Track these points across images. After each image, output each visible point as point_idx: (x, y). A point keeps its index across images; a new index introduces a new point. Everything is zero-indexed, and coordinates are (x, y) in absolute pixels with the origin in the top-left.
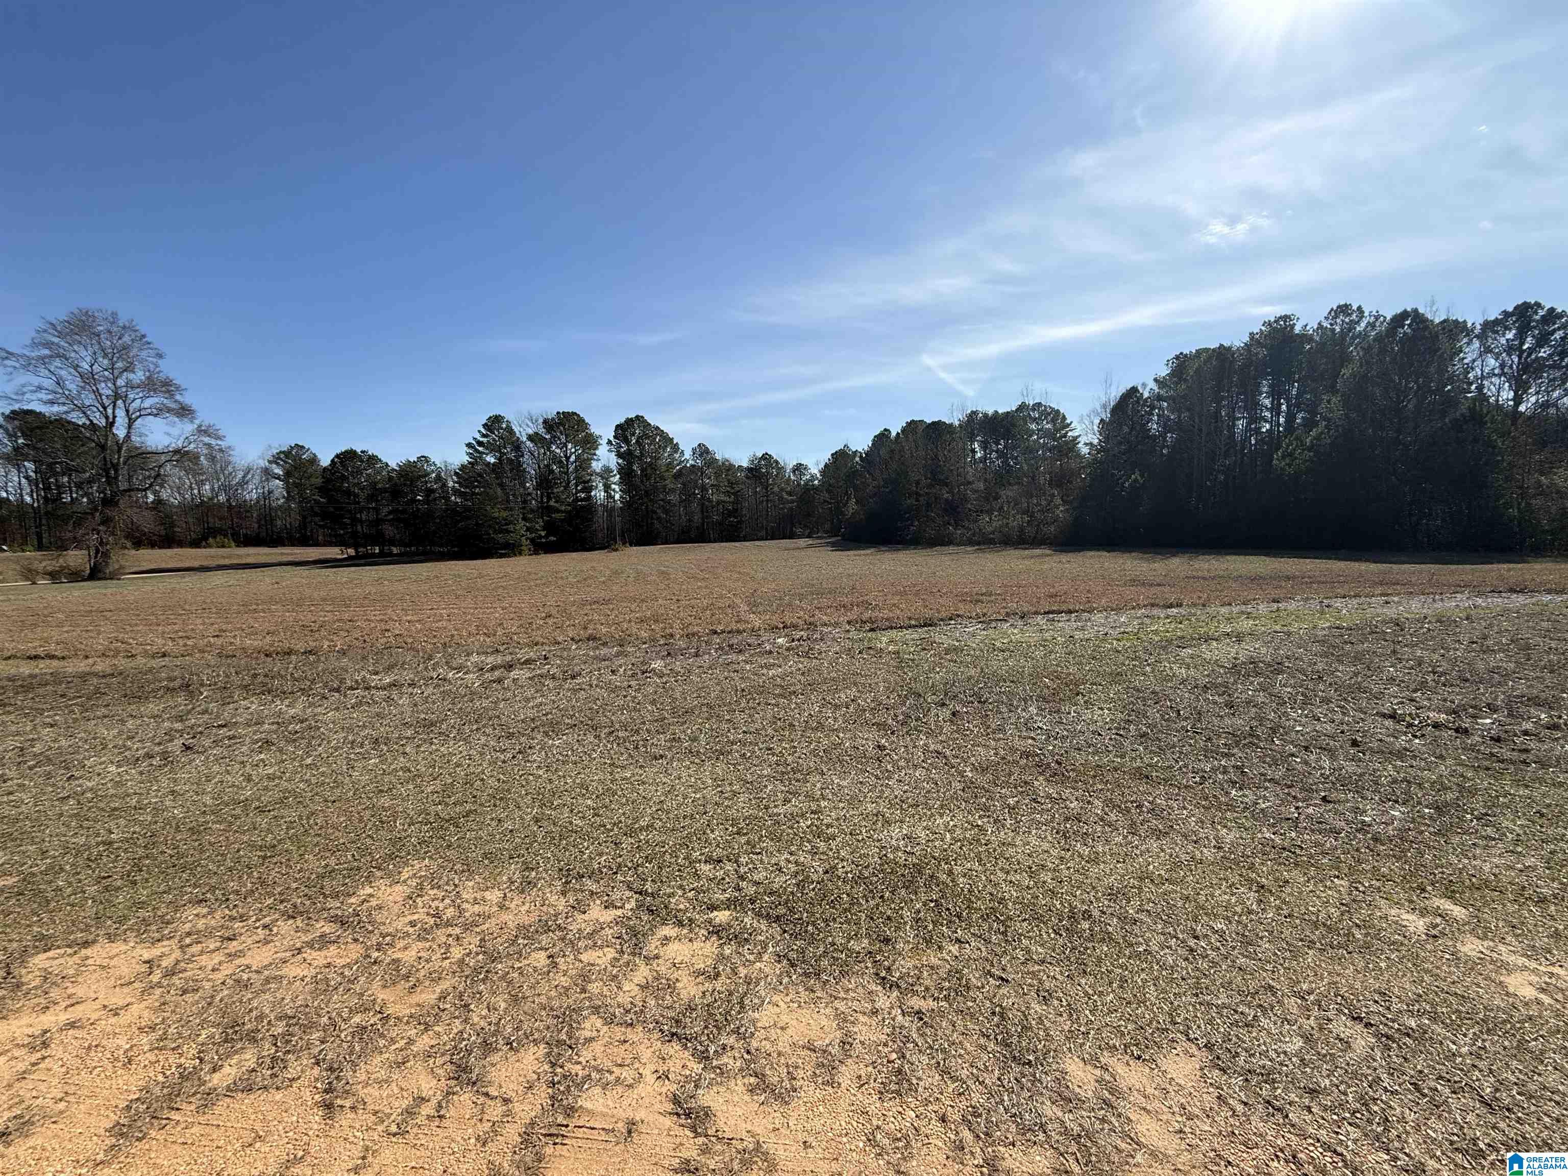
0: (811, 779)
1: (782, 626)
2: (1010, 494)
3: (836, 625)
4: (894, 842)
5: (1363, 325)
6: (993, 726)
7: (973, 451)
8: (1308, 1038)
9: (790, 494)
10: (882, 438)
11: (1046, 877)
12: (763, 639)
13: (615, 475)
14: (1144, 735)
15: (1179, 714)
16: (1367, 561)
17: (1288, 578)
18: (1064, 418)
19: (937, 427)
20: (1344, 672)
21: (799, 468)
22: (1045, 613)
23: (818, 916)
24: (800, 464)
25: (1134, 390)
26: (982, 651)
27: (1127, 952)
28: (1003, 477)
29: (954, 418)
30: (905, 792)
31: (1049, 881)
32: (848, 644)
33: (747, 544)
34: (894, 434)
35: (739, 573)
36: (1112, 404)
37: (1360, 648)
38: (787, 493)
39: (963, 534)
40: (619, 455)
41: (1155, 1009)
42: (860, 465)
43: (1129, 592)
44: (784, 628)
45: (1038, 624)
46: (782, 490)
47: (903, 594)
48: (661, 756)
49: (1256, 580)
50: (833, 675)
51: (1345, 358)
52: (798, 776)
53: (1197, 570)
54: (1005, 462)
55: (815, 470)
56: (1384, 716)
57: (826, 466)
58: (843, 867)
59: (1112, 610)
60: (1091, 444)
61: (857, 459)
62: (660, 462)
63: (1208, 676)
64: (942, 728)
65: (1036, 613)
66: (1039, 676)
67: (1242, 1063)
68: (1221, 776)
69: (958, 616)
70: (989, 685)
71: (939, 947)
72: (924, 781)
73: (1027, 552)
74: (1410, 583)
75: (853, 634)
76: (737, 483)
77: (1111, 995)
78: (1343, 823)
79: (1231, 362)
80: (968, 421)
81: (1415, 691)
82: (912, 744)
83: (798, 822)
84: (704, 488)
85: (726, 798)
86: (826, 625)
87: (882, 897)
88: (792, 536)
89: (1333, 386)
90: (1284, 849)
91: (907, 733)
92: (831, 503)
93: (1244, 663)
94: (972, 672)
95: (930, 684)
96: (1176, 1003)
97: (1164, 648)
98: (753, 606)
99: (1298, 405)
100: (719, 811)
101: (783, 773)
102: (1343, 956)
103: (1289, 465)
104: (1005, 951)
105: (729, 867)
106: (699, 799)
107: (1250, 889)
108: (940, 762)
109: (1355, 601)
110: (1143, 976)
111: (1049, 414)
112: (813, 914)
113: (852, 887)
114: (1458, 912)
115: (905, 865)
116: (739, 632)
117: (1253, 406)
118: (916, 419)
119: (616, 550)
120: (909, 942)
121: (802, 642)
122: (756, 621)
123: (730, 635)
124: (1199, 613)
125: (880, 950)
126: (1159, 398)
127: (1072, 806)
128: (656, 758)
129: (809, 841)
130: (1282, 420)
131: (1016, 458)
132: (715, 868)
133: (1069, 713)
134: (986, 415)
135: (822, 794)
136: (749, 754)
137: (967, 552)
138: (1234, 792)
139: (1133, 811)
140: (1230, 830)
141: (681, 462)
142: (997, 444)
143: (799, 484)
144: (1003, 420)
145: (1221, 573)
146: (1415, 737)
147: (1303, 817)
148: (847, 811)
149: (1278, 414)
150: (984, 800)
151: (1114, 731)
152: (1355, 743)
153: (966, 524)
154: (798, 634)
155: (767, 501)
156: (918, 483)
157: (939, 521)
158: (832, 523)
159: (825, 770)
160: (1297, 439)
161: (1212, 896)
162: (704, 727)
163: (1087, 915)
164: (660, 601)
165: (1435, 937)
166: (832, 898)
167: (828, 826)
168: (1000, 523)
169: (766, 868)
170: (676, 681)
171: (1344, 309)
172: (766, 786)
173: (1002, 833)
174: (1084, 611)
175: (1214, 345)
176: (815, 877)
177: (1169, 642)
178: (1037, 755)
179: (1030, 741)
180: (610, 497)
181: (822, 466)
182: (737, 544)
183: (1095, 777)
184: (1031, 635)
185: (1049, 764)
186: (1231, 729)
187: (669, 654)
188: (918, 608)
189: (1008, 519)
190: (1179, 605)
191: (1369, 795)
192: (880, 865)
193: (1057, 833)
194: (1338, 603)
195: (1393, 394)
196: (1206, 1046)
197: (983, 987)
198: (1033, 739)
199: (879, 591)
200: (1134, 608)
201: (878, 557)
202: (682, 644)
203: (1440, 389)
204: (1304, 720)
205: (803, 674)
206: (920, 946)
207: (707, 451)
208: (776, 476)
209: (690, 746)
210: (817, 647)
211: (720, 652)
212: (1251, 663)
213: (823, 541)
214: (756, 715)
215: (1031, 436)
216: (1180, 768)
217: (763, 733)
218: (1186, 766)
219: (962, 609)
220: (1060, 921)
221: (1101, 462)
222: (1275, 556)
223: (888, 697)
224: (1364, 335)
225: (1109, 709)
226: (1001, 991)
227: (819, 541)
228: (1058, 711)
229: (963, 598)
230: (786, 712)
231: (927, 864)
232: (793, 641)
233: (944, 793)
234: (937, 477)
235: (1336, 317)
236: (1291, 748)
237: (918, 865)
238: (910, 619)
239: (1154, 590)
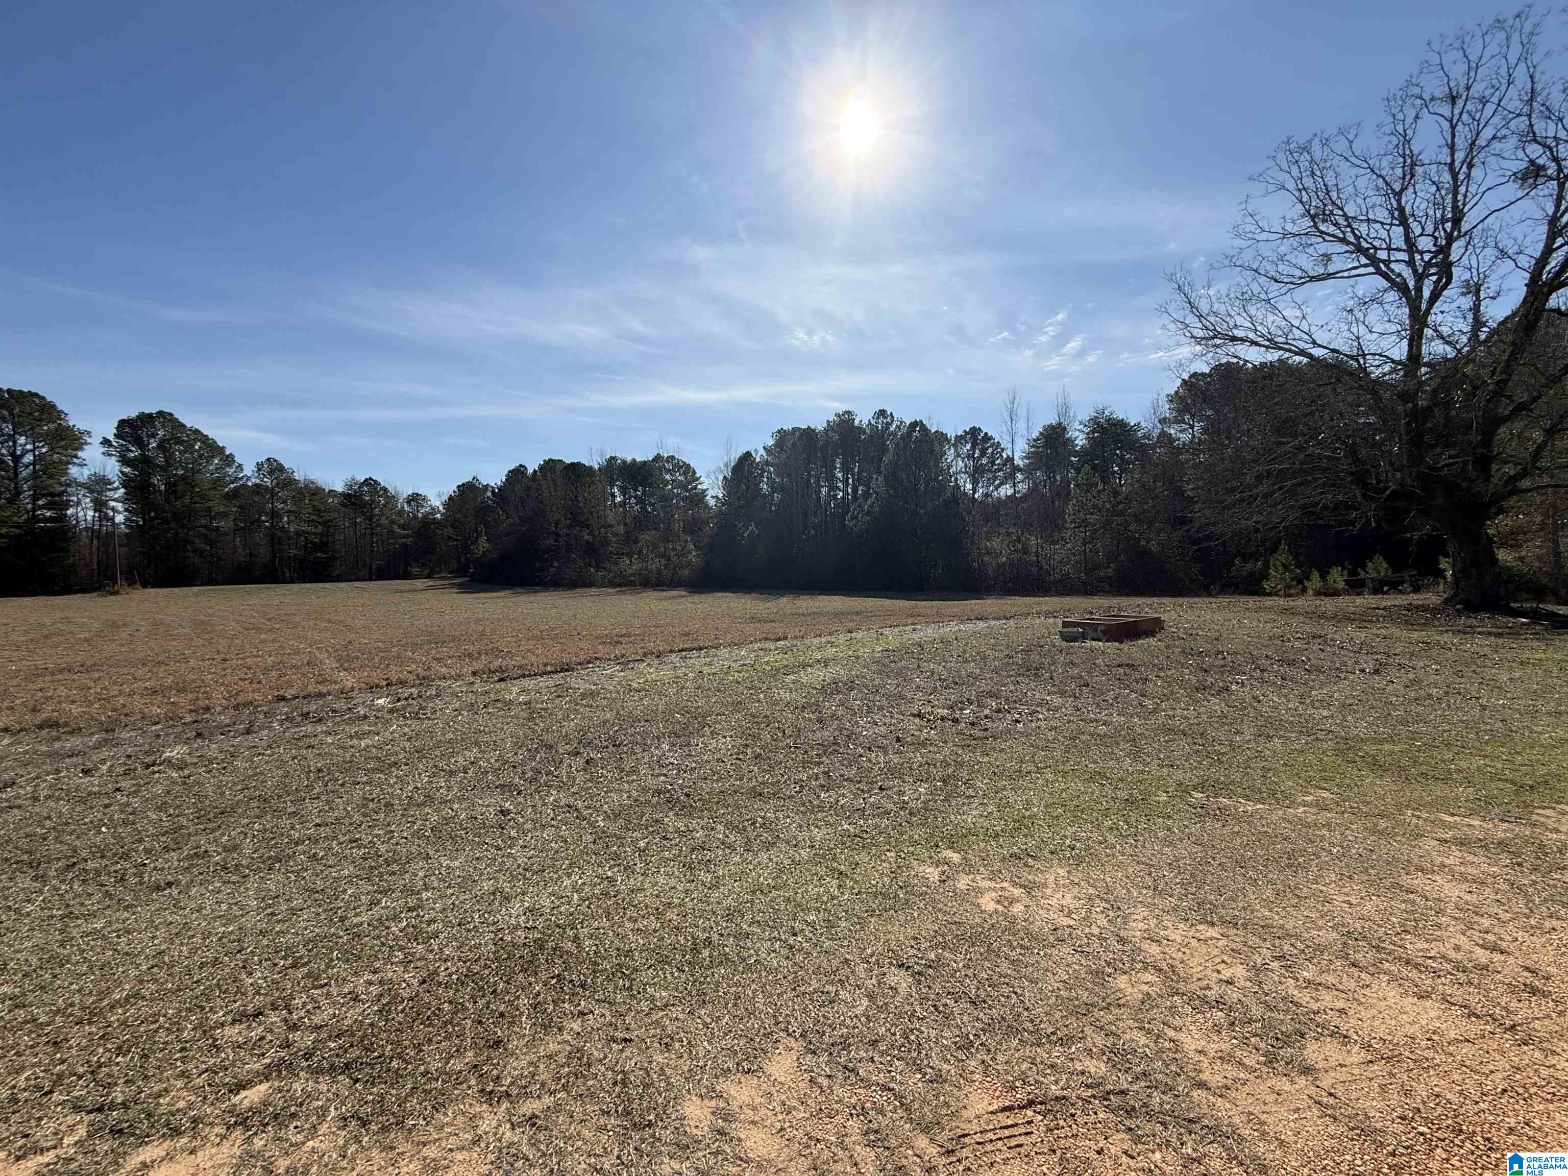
0: (412, 867)
1: (385, 683)
2: (647, 537)
3: (459, 677)
4: (513, 921)
5: (894, 426)
6: (627, 769)
7: (613, 495)
8: (871, 997)
9: (403, 527)
10: (517, 473)
11: (672, 915)
12: (355, 701)
13: (117, 489)
14: (757, 757)
15: (784, 733)
16: (904, 599)
17: (858, 613)
18: (694, 472)
19: (576, 468)
20: (891, 685)
21: (415, 499)
22: (680, 651)
23: (407, 1043)
24: (417, 494)
25: (748, 455)
26: (618, 693)
27: (741, 969)
28: (642, 522)
29: (594, 461)
30: (530, 858)
31: (675, 917)
32: (472, 698)
33: (343, 585)
34: (530, 471)
35: (329, 621)
36: (733, 464)
37: (899, 665)
38: (399, 526)
39: (603, 577)
40: (124, 461)
41: (763, 1016)
42: (492, 500)
43: (749, 628)
44: (388, 685)
45: (672, 662)
46: (392, 522)
47: (540, 638)
48: (169, 884)
49: (838, 615)
50: (450, 736)
51: (885, 450)
52: (395, 867)
53: (798, 608)
54: (644, 509)
55: (436, 502)
56: (914, 715)
57: (450, 498)
58: (446, 969)
59: (735, 645)
60: (717, 497)
61: (489, 494)
62: (199, 476)
63: (805, 697)
64: (575, 778)
65: (671, 651)
66: (672, 713)
67: (827, 1040)
68: (814, 783)
69: (597, 659)
70: (624, 727)
71: (560, 1029)
72: (551, 842)
73: (665, 593)
74: (927, 615)
75: (479, 687)
76: (328, 511)
77: (727, 1017)
78: (892, 805)
79: (816, 441)
80: (608, 465)
81: (931, 695)
82: (541, 802)
83: (388, 928)
84: (275, 515)
85: (278, 922)
86: (444, 678)
87: (494, 991)
88: (406, 576)
89: (879, 469)
90: (855, 836)
91: (536, 790)
92: (456, 540)
93: (829, 684)
94: (608, 716)
95: (564, 734)
96: (779, 1004)
97: (774, 676)
98: (345, 662)
99: (859, 480)
100: (265, 942)
101: (371, 868)
102: (893, 916)
103: (856, 526)
104: (630, 1008)
105: (274, 1018)
106: (232, 932)
107: (833, 877)
108: (571, 817)
109: (896, 630)
110: (753, 986)
111: (682, 467)
112: (399, 1043)
113: (457, 991)
114: (955, 857)
115: (525, 944)
116: (320, 695)
117: (831, 478)
118: (554, 458)
119: (117, 593)
120: (525, 1035)
121: (410, 701)
122: (348, 680)
123: (306, 701)
124: (799, 644)
125: (489, 1058)
126: (767, 463)
127: (698, 835)
128: (158, 888)
129: (402, 949)
130: (850, 490)
131: (653, 505)
132: (249, 1027)
133: (698, 745)
134: (624, 462)
135: (425, 884)
136: (321, 854)
137: (609, 594)
138: (823, 795)
139: (749, 829)
140: (820, 828)
141: (236, 479)
142: (636, 490)
143: (415, 517)
144: (640, 468)
145: (815, 610)
146: (931, 728)
147: (867, 806)
148: (457, 898)
149: (847, 487)
150: (615, 848)
151: (734, 757)
152: (898, 740)
153: (607, 565)
154: (406, 692)
155: (372, 534)
156: (557, 523)
157: (580, 562)
158: (459, 562)
159: (431, 853)
160: (859, 506)
161: (807, 891)
162: (252, 829)
163: (708, 942)
164: (192, 663)
165: (944, 881)
166: (429, 1013)
167: (429, 923)
168: (640, 565)
169: (334, 1003)
170: (209, 772)
171: (882, 413)
172: (344, 891)
173: (632, 880)
174: (712, 647)
175: (804, 426)
176: (406, 994)
177: (778, 670)
178: (668, 791)
179: (662, 778)
180: (104, 517)
181: (445, 498)
182: (327, 585)
183: (718, 802)
184: (666, 673)
185: (678, 798)
186: (820, 742)
187: (199, 735)
188: (555, 655)
189: (647, 562)
190: (785, 638)
191: (906, 778)
192: (494, 953)
193: (684, 866)
194: (887, 631)
195: (912, 478)
196: (801, 1036)
197: (605, 1058)
198: (665, 775)
199: (513, 637)
200: (751, 643)
201: (513, 600)
202: (224, 719)
203: (936, 479)
204: (868, 726)
205: (409, 739)
206: (537, 1036)
207: (281, 468)
208: (384, 505)
209: (224, 859)
210: (431, 705)
211: (287, 724)
212: (835, 683)
213: (447, 582)
214: (337, 800)
215: (666, 485)
216: (785, 782)
217: (347, 821)
218: (789, 779)
219: (602, 650)
220: (684, 956)
221: (725, 514)
222: (849, 596)
223: (516, 754)
224: (894, 434)
225: (731, 736)
226: (624, 1055)
227: (442, 582)
228: (688, 745)
229: (604, 640)
230: (382, 790)
231: (550, 936)
232: (399, 700)
233: (573, 850)
234: (577, 518)
235: (878, 418)
236: (860, 750)
237: (539, 939)
238: (546, 665)
239: (768, 625)
